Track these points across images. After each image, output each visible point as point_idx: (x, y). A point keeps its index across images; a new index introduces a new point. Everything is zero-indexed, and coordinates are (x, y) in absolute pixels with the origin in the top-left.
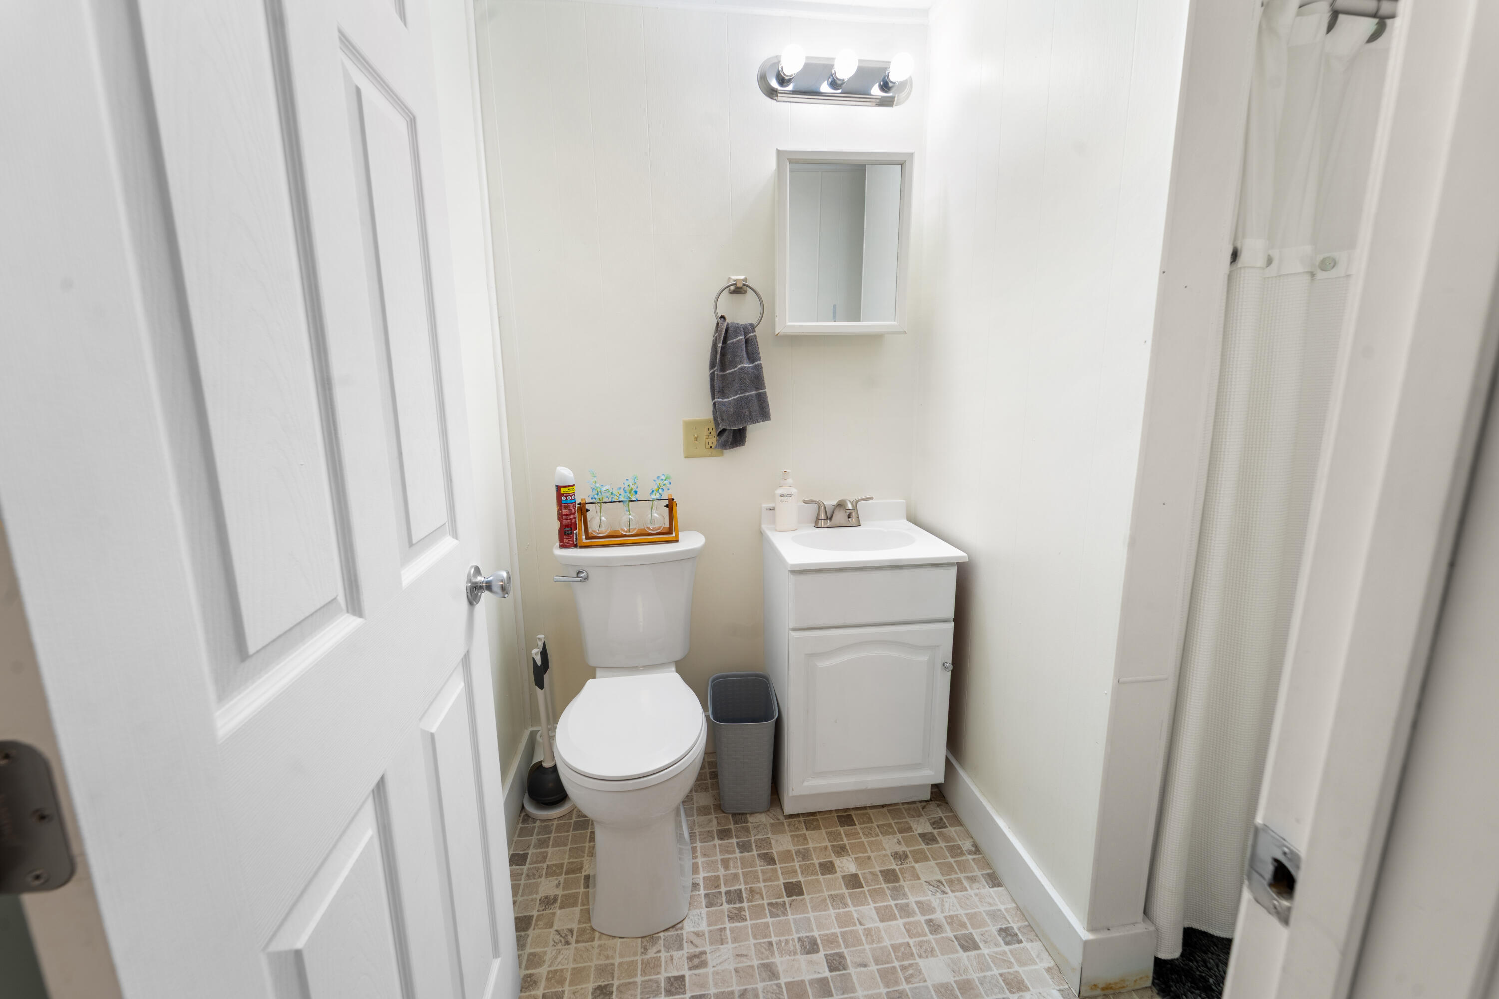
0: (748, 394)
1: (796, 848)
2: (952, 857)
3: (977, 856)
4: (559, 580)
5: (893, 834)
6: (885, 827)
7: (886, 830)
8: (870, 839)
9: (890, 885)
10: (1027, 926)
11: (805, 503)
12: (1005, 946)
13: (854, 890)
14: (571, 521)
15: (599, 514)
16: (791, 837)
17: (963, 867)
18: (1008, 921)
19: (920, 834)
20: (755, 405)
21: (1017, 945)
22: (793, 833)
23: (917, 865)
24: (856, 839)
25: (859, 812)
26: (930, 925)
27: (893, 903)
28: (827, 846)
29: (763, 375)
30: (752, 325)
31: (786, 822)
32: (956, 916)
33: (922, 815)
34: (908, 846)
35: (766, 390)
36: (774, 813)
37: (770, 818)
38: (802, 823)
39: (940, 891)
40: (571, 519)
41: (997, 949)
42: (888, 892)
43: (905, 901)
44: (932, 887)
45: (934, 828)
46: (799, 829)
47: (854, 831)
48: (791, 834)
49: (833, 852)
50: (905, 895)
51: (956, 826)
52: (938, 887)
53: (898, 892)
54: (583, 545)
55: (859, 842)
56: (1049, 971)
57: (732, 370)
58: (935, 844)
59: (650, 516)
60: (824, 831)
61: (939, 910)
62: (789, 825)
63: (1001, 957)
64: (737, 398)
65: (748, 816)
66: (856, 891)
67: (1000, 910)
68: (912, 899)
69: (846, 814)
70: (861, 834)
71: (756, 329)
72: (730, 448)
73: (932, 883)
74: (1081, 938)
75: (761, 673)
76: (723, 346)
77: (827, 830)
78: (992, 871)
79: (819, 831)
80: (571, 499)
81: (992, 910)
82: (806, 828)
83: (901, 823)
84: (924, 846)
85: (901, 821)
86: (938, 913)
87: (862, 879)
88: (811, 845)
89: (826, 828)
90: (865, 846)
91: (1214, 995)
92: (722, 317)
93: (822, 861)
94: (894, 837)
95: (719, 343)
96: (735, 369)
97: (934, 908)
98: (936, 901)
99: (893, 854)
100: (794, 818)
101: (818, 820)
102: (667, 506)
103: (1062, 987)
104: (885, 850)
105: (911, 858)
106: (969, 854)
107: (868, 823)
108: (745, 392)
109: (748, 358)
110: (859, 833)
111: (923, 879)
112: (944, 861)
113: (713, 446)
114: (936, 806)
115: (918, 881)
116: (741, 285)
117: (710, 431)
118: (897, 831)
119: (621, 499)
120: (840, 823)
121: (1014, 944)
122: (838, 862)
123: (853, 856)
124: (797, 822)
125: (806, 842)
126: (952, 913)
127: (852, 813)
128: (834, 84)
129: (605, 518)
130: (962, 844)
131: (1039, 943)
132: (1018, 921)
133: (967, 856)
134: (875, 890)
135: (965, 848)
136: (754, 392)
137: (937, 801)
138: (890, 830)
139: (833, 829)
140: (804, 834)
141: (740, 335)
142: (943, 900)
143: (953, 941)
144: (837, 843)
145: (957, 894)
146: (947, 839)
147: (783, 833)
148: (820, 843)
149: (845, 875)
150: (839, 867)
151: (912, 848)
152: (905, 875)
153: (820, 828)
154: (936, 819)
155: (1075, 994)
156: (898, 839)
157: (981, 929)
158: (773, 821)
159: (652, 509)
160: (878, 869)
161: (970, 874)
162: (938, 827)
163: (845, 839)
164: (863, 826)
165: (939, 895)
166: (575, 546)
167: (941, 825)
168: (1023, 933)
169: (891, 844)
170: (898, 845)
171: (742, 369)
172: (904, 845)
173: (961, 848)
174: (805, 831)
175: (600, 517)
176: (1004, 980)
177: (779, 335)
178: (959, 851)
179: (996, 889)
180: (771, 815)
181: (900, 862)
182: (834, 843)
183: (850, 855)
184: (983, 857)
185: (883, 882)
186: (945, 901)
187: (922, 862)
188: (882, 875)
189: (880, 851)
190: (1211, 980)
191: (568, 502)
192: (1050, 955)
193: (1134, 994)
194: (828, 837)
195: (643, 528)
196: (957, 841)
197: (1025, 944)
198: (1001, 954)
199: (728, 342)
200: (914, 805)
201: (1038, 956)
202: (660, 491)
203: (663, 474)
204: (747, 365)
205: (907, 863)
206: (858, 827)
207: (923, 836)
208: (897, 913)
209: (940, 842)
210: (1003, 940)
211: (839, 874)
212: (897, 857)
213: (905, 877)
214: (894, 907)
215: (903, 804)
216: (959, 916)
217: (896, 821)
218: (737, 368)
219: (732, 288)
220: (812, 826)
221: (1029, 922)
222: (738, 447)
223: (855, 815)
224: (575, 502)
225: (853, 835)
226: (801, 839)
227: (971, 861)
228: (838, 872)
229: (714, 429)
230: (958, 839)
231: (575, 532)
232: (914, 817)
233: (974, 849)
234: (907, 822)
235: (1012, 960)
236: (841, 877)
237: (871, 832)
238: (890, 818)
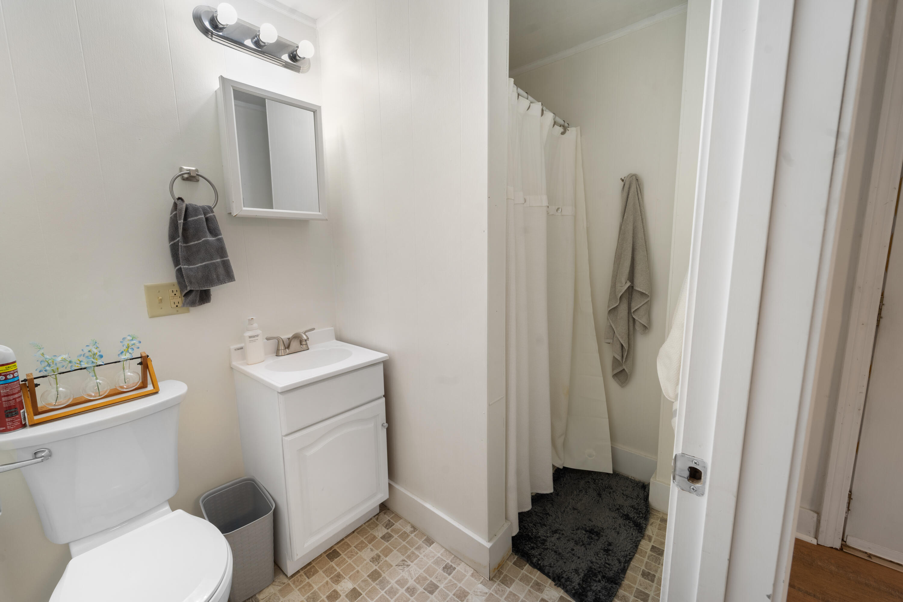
0: (214, 261)
1: (306, 596)
2: (404, 541)
3: (416, 532)
4: (7, 469)
5: (366, 547)
6: (359, 545)
7: (361, 547)
8: (353, 559)
9: (377, 582)
10: (454, 557)
11: (267, 340)
12: (449, 576)
13: (357, 600)
14: (16, 401)
15: (55, 386)
16: (299, 591)
17: (411, 543)
18: (445, 561)
19: (381, 538)
20: (221, 270)
21: (454, 572)
22: (299, 587)
23: (387, 559)
24: (345, 564)
25: (340, 544)
26: (409, 592)
27: (383, 592)
28: (327, 581)
29: (225, 247)
30: (210, 207)
31: (290, 582)
32: (420, 576)
33: (378, 525)
34: (377, 549)
35: (229, 258)
36: (279, 580)
37: (277, 587)
38: (303, 576)
39: (405, 567)
40: (15, 399)
41: (446, 581)
42: (377, 587)
43: (390, 586)
44: (400, 567)
45: (388, 529)
46: (303, 581)
47: (341, 560)
48: (298, 588)
49: (333, 583)
50: (388, 582)
51: (399, 521)
52: (404, 564)
53: (383, 583)
54: (36, 422)
55: (347, 565)
56: (472, 576)
57: (196, 242)
58: (392, 538)
59: (123, 375)
60: (321, 572)
61: (409, 579)
62: (294, 583)
63: (450, 584)
64: (205, 265)
65: (257, 596)
66: (359, 600)
67: (439, 557)
68: (393, 582)
69: (332, 550)
70: (347, 559)
71: (214, 210)
72: (198, 305)
73: (400, 564)
74: (487, 548)
75: (246, 477)
76: (185, 222)
77: (323, 570)
78: (426, 537)
79: (318, 574)
80: (14, 377)
81: (435, 560)
82: (307, 577)
83: (368, 536)
84: (387, 544)
85: (367, 535)
86: (410, 581)
87: (359, 589)
88: (316, 588)
89: (321, 568)
90: (352, 565)
91: (533, 540)
92: (180, 199)
93: (327, 594)
94: (368, 548)
95: (180, 220)
96: (199, 242)
97: (407, 579)
98: (406, 574)
99: (371, 560)
100: (295, 576)
101: (314, 566)
102: (140, 364)
103: (481, 580)
104: (365, 560)
105: (382, 556)
106: (412, 533)
107: (348, 548)
108: (212, 260)
109: (210, 233)
110: (345, 559)
111: (394, 565)
112: (401, 546)
113: (179, 305)
114: (384, 514)
115: (392, 568)
116: (195, 175)
117: (175, 292)
118: (367, 543)
119: (83, 366)
120: (330, 560)
121: (453, 572)
122: (338, 588)
123: (347, 577)
124: (299, 577)
125: (311, 588)
126: (417, 576)
127: (336, 548)
128: (257, 43)
129: (63, 388)
130: (406, 530)
131: (463, 563)
132: (449, 557)
133: (411, 536)
134: (369, 591)
135: (408, 532)
136: (219, 260)
137: (383, 511)
138: (364, 545)
139: (327, 567)
140: (308, 583)
141: (201, 214)
142: (409, 571)
143: (424, 593)
144: (333, 575)
145: (415, 562)
146: (396, 531)
147: (291, 592)
148: (321, 582)
149: (347, 594)
150: (341, 591)
151: (381, 549)
152: (383, 569)
153: (317, 571)
154: (387, 522)
155: (488, 579)
156: (370, 548)
157: (435, 575)
158: (280, 588)
159: (124, 369)
160: (365, 576)
161: (416, 546)
162: (390, 527)
163: (337, 568)
164: (346, 552)
165: (406, 569)
166: (24, 426)
167: (390, 525)
168: (454, 563)
169: (367, 554)
170: (371, 552)
171: (207, 242)
172: (376, 550)
173: (406, 532)
174: (307, 580)
175: (57, 388)
176: (456, 597)
177: (236, 216)
178: (406, 535)
179: (432, 546)
180: (277, 583)
181: (377, 562)
182: (331, 576)
183: (345, 578)
184: (419, 531)
185: (372, 583)
186: (410, 571)
187: (389, 554)
188: (370, 578)
189: (362, 563)
190: (530, 534)
191: (10, 381)
192: (470, 566)
193: (508, 561)
194: (325, 575)
195: (115, 388)
196: (402, 530)
197: (457, 568)
198: (449, 583)
199: (190, 219)
200: (372, 521)
201: (465, 571)
202: (130, 351)
203: (129, 335)
204: (210, 238)
205: (381, 561)
206: (343, 555)
207: (383, 538)
208: (388, 597)
209: (394, 535)
210: (447, 574)
211: (343, 596)
212: (374, 560)
213: (384, 571)
214: (385, 595)
215: (365, 524)
216: (421, 575)
217: (365, 537)
218: (201, 241)
219: (186, 176)
220: (312, 573)
221: (454, 555)
222: (205, 304)
223: (338, 548)
224: (19, 380)
225: (342, 563)
226: (307, 588)
227: (414, 537)
228: (341, 595)
229: (179, 291)
230: (402, 528)
231: (22, 411)
232: (374, 528)
233: (412, 529)
234: (371, 534)
235: (456, 582)
236: (345, 597)
237: (352, 553)
238: (360, 537)
